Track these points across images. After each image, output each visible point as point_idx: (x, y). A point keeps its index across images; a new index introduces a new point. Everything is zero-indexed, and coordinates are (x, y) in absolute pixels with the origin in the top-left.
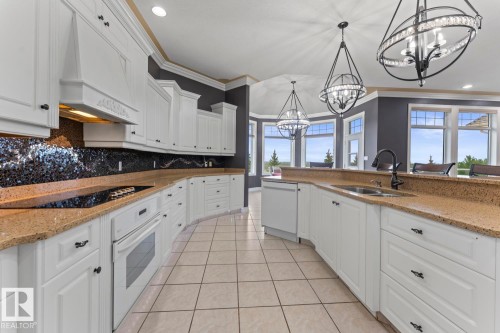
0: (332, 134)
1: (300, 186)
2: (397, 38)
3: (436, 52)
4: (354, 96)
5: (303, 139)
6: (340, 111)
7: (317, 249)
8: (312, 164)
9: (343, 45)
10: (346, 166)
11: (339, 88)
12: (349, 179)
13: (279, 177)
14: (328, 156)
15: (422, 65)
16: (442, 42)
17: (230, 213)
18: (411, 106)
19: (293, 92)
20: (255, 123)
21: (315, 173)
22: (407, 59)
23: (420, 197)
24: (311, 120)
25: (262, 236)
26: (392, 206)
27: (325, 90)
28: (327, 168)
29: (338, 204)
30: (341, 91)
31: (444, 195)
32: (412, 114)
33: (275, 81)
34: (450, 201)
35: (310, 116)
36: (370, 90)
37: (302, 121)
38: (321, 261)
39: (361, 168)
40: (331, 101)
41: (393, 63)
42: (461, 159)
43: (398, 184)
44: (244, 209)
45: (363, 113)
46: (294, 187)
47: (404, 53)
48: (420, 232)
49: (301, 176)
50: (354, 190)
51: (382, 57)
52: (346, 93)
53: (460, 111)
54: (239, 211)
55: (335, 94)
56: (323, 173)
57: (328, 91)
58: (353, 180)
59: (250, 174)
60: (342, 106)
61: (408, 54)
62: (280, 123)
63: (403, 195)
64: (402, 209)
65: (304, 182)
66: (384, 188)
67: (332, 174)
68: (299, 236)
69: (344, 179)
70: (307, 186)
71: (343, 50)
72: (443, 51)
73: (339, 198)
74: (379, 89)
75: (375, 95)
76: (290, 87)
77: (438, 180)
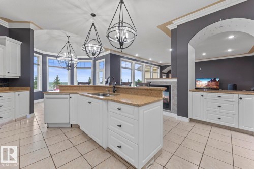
0: (91, 68)
1: (71, 95)
2: (113, 29)
3: (125, 40)
4: (99, 51)
5: (75, 69)
6: (92, 57)
7: (81, 128)
8: (79, 83)
9: (93, 25)
10: (98, 84)
11: (92, 45)
12: (97, 90)
13: (59, 91)
14: (90, 79)
15: (122, 44)
16: (127, 37)
17: (15, 121)
18: (121, 59)
19: (68, 42)
20: (41, 56)
21: (80, 88)
22: (117, 39)
23: (122, 95)
24: (79, 59)
25: (46, 130)
26: (111, 100)
27: (85, 45)
28: (87, 85)
29: (90, 103)
30: (93, 47)
31: (128, 94)
32: (122, 62)
33: (56, 33)
34: (130, 96)
35: (78, 57)
36: (106, 50)
37: (74, 59)
38: (84, 134)
39: (104, 84)
40: (88, 51)
41: (113, 40)
42: (136, 80)
43: (115, 91)
44: (29, 116)
45: (104, 60)
46: (67, 96)
47: (116, 36)
48: (120, 109)
49: (73, 90)
50: (99, 95)
51: (108, 36)
52: (95, 48)
53: (135, 63)
54: (26, 117)
55: (90, 48)
56: (85, 88)
57: (86, 45)
58: (99, 90)
59: (35, 91)
60: (93, 54)
61: (117, 37)
62: (59, 59)
63: (117, 95)
64: (115, 101)
65: (74, 93)
66: (111, 93)
67: (89, 88)
68: (71, 123)
69: (95, 90)
70: (75, 95)
71: (93, 27)
72: (128, 40)
73: (91, 100)
74: (111, 50)
75: (109, 52)
76: (67, 39)
77: (127, 88)
